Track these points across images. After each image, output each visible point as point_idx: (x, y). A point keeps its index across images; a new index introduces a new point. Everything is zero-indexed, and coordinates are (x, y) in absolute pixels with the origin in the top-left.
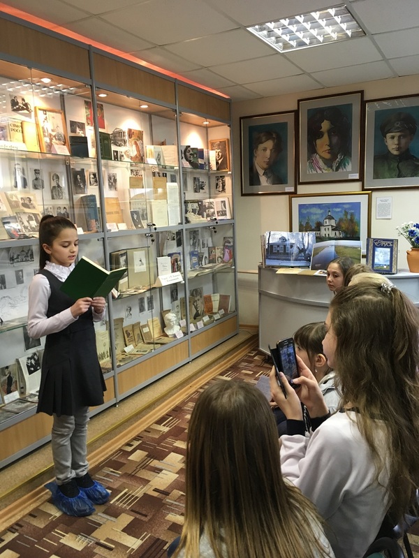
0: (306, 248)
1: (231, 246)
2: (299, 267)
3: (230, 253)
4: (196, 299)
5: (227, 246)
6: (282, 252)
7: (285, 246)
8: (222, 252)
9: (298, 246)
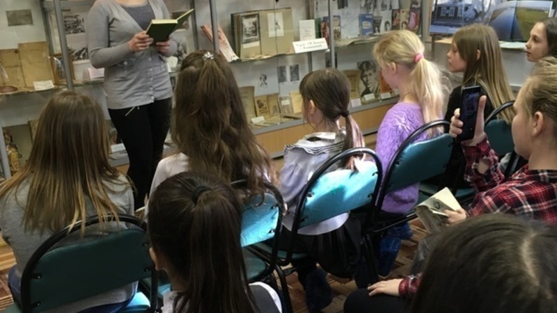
0: (486, 10)
1: (418, 9)
3: (417, 16)
5: (414, 8)
6: (453, 15)
7: (457, 8)
8: (408, 16)
9: (476, 8)
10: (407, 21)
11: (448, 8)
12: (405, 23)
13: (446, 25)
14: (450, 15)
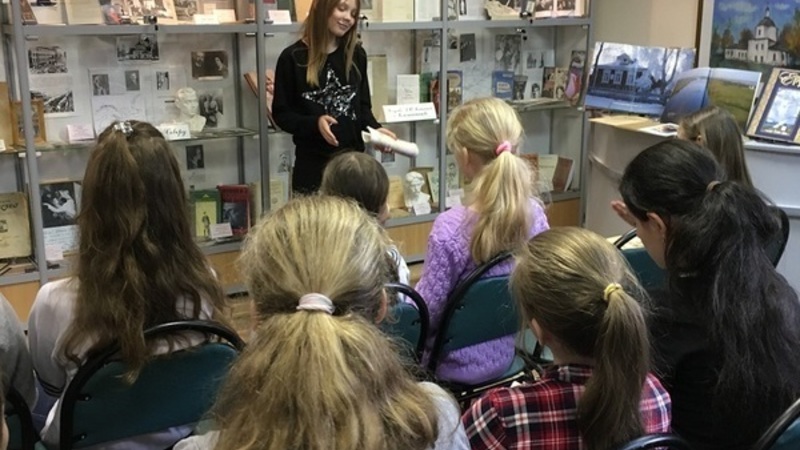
0: (667, 79)
2: (642, 115)
5: (575, 67)
6: (619, 83)
7: (625, 73)
9: (653, 74)
10: (564, 86)
11: (613, 72)
13: (608, 96)
14: (615, 83)
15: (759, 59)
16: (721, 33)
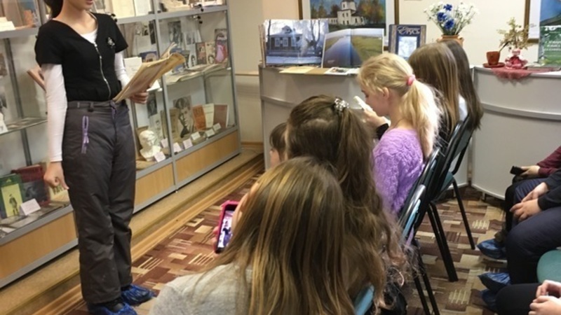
0: (316, 39)
1: (225, 41)
2: (309, 64)
3: (224, 49)
4: (183, 111)
5: (220, 41)
6: (287, 46)
7: (290, 38)
8: (214, 49)
9: (307, 37)
10: (214, 54)
11: (281, 39)
12: (212, 56)
13: (281, 56)
14: (284, 46)
15: (346, 23)
16: (317, 9)
